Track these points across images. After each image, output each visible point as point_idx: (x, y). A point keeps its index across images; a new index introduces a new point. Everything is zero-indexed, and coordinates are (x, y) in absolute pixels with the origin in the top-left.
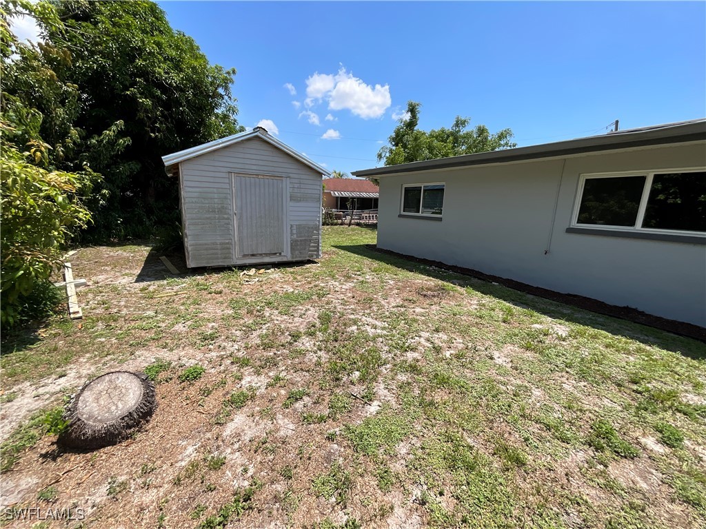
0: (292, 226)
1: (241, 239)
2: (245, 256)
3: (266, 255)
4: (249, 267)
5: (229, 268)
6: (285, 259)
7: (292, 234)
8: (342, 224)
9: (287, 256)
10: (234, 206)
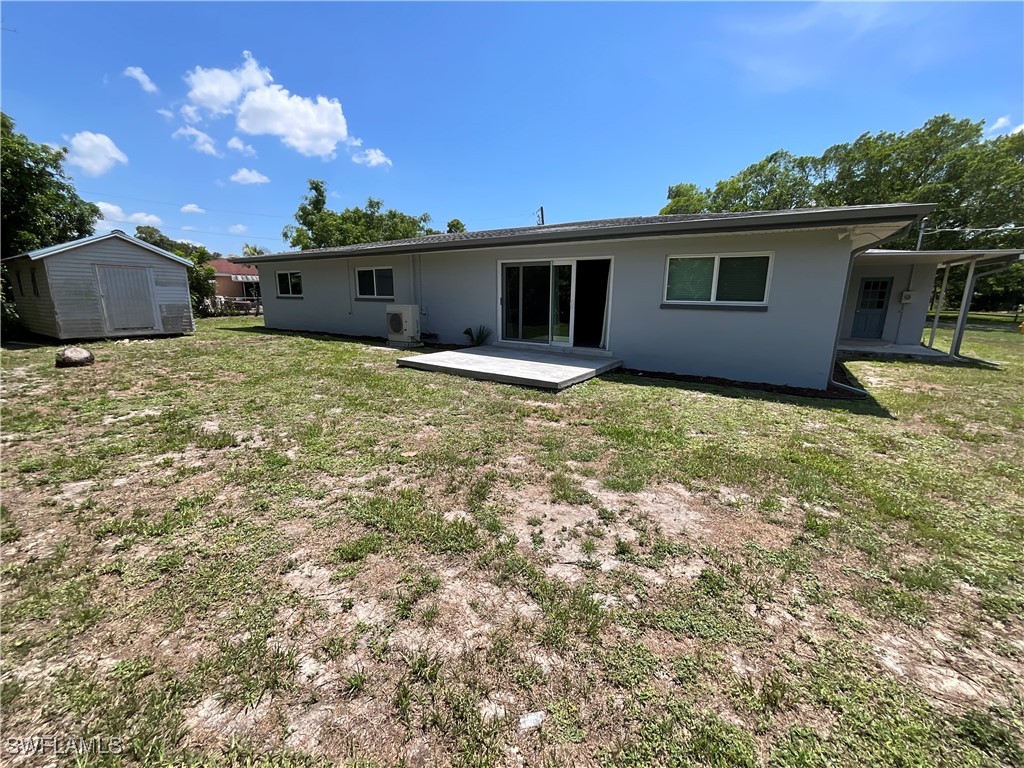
0: (160, 306)
1: (110, 316)
2: (116, 330)
3: (138, 329)
4: (122, 338)
5: (102, 339)
6: (158, 332)
7: (162, 312)
8: (246, 314)
9: (160, 329)
10: (100, 290)
